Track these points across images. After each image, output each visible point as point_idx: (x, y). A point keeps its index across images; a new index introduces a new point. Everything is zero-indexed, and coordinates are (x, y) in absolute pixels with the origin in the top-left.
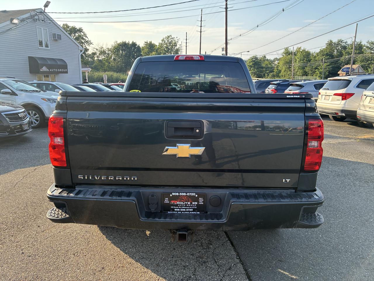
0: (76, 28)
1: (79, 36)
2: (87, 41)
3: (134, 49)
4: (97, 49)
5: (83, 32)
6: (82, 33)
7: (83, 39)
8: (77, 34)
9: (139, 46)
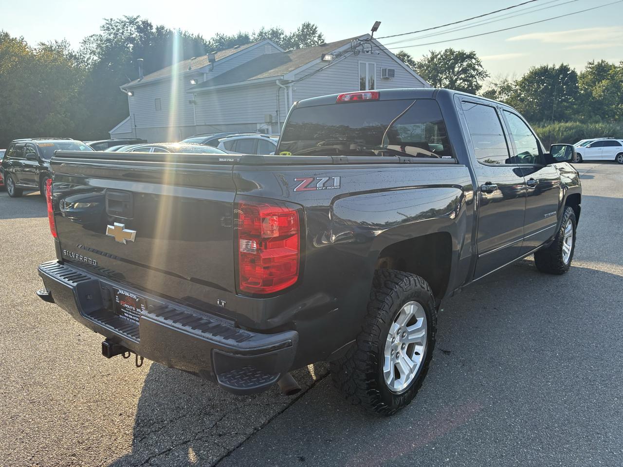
0: (465, 54)
1: (470, 66)
2: (480, 73)
3: (563, 79)
4: (496, 85)
5: (475, 59)
6: (473, 60)
7: (474, 69)
8: (465, 64)
9: (573, 72)
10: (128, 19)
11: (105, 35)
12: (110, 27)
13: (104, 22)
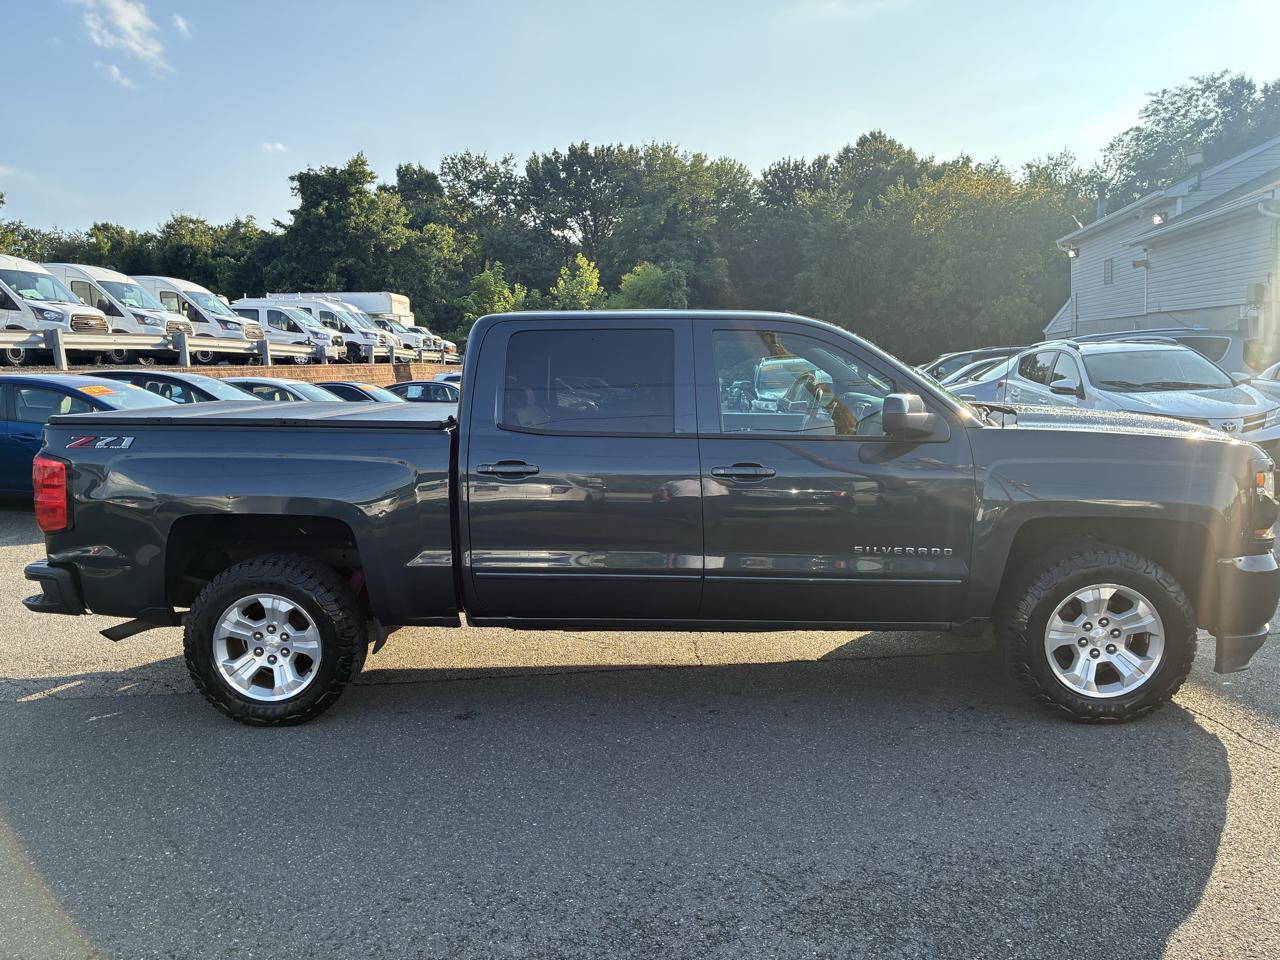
10: (1201, 82)
11: (1148, 125)
12: (1160, 107)
13: (1146, 101)
